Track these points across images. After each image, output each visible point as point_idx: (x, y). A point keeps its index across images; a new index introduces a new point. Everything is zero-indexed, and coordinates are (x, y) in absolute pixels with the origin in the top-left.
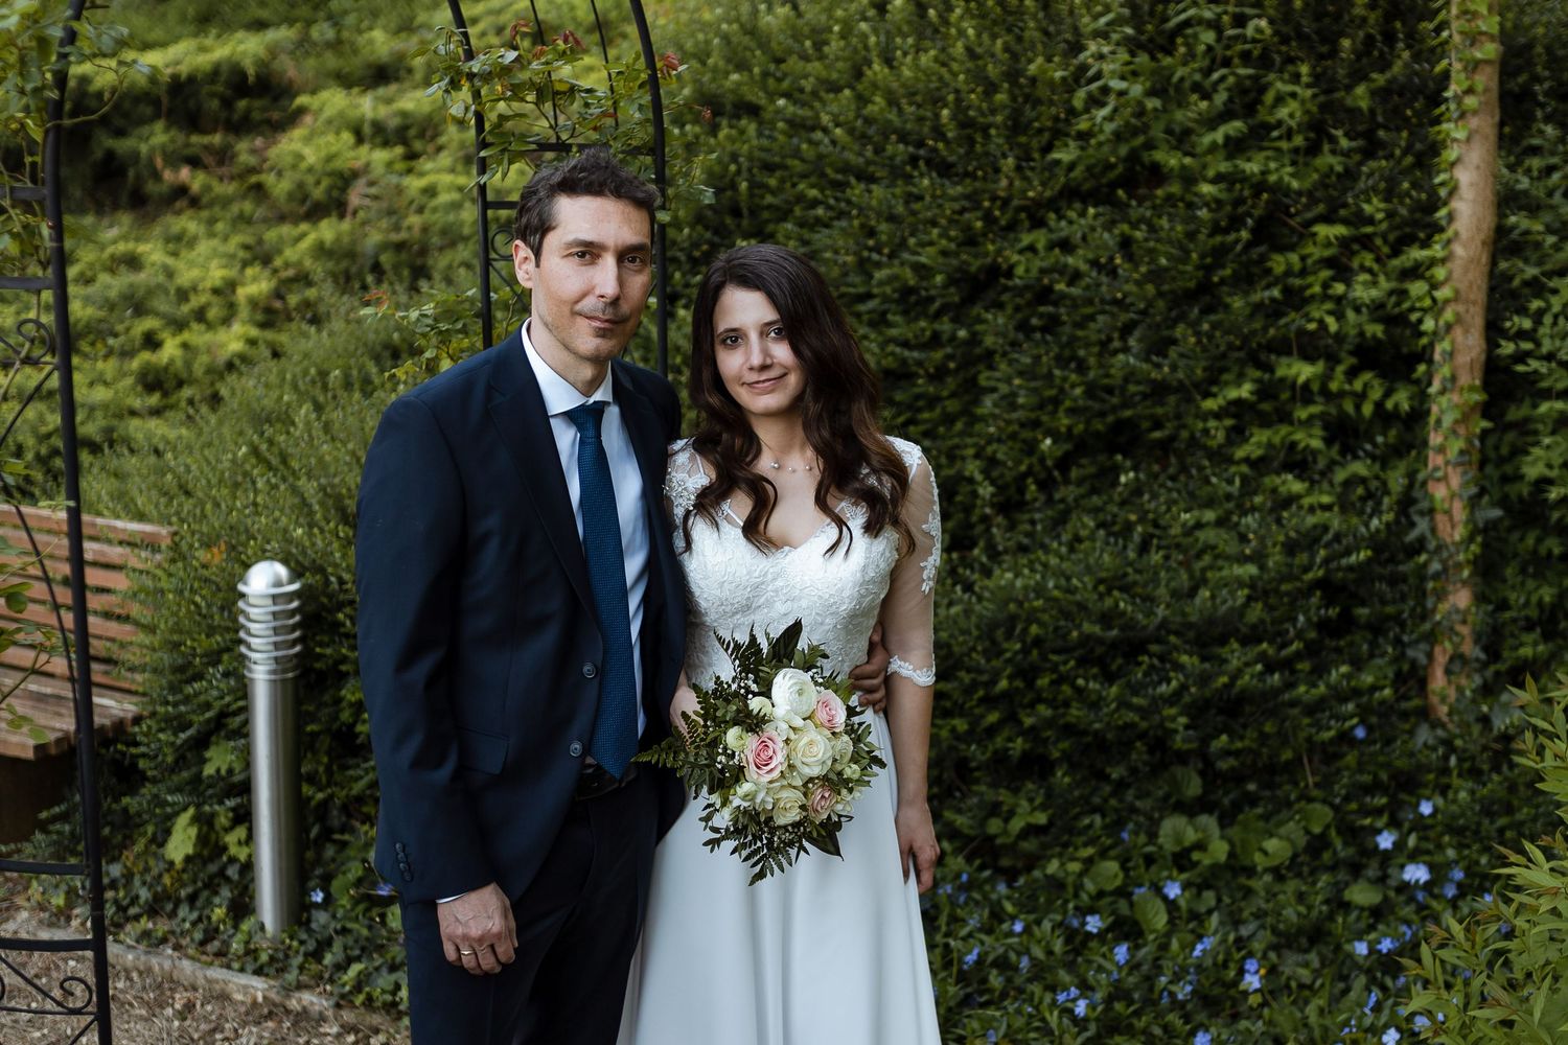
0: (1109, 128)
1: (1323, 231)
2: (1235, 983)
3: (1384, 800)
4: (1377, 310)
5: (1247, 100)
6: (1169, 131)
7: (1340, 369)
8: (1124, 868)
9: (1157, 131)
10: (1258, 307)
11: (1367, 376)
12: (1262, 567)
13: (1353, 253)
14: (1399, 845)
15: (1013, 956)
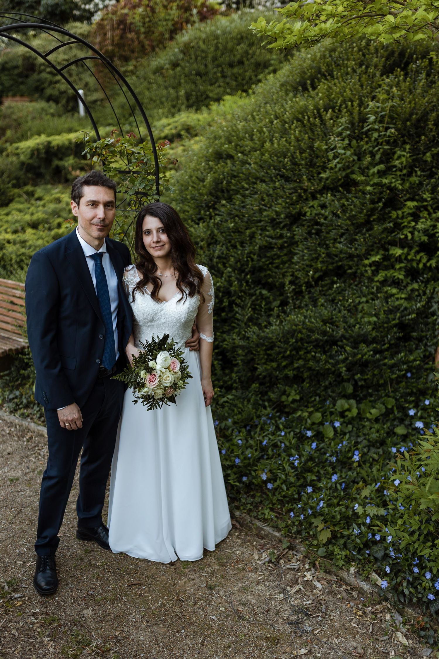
0: (339, 166)
1: (410, 204)
2: (351, 458)
3: (413, 399)
4: (425, 232)
5: (387, 157)
6: (360, 168)
7: (413, 251)
8: (323, 416)
9: (356, 168)
10: (386, 229)
11: (422, 254)
12: (378, 319)
13: (421, 211)
14: (416, 414)
15: (279, 443)
